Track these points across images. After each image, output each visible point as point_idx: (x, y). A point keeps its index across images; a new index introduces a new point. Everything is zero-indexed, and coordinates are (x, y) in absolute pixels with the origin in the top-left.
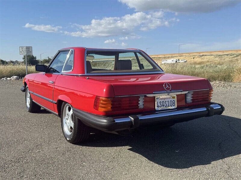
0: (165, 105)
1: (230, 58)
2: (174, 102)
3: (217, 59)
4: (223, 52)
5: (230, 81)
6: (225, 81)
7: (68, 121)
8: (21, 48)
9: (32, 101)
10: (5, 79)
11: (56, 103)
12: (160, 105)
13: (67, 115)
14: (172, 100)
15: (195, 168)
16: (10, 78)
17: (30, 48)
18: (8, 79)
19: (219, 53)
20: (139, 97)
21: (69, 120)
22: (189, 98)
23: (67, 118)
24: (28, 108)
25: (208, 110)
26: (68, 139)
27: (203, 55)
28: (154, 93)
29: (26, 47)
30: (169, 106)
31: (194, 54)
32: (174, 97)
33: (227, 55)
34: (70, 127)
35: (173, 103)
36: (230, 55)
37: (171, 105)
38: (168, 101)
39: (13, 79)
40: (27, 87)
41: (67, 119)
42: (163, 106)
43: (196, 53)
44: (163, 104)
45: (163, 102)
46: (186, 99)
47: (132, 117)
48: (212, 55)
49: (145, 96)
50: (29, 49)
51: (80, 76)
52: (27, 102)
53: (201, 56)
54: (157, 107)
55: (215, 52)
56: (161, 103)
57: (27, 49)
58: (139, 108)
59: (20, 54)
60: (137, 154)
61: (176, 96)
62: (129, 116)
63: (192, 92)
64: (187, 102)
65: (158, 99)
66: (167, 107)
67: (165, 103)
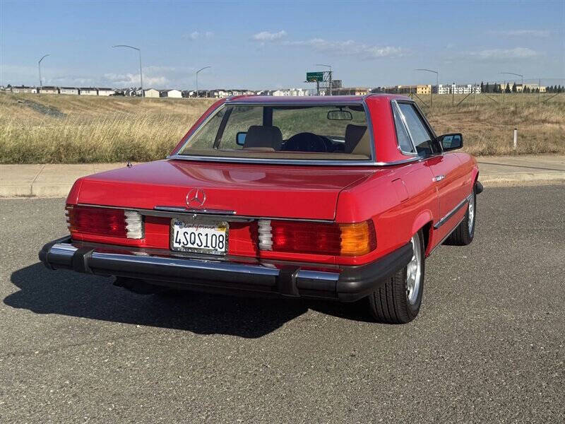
0: (197, 241)
2: (221, 239)
12: (183, 240)
14: (218, 233)
30: (207, 247)
35: (220, 242)
37: (214, 246)
38: (207, 235)
42: (193, 244)
44: (193, 239)
45: (193, 235)
56: (188, 237)
58: (128, 236)
61: (228, 226)
65: (179, 224)
66: (202, 247)
67: (197, 237)
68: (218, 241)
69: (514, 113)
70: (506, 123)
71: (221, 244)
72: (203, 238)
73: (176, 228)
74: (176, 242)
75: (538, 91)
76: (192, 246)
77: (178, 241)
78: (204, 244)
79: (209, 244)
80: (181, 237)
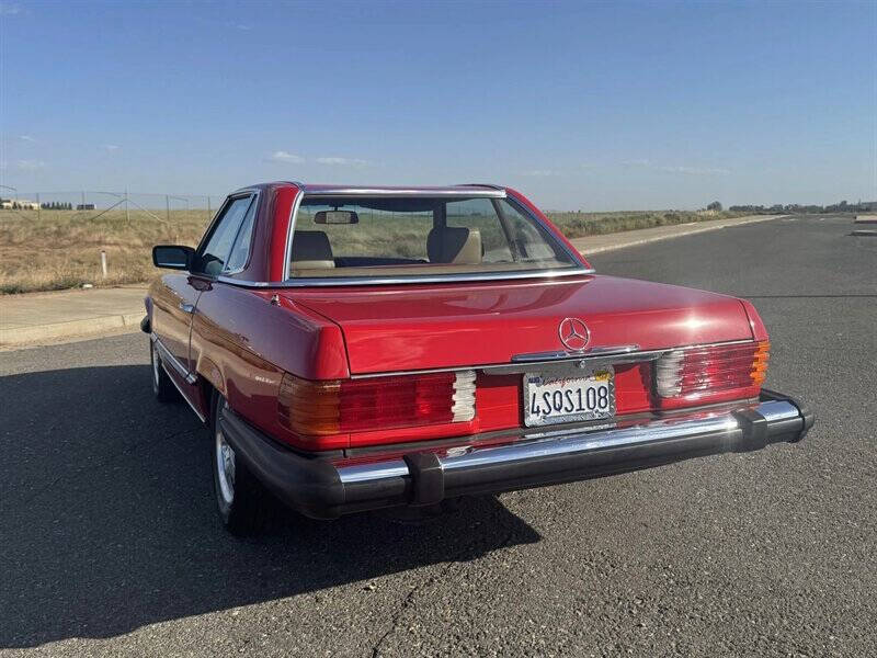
0: (566, 404)
2: (602, 393)
11: (195, 384)
12: (543, 406)
14: (597, 385)
20: (452, 378)
22: (669, 379)
28: (516, 363)
30: (581, 409)
32: (603, 376)
35: (601, 398)
37: (591, 406)
38: (579, 391)
42: (558, 409)
44: (558, 402)
45: (557, 395)
46: (654, 380)
49: (480, 374)
56: (550, 399)
58: (455, 420)
61: (612, 371)
63: (678, 354)
64: (660, 394)
65: (536, 381)
66: (574, 412)
67: (564, 398)
68: (597, 397)
69: (58, 234)
70: (51, 246)
71: (602, 401)
72: (574, 397)
73: (532, 388)
74: (533, 412)
75: (31, 208)
76: (557, 413)
77: (535, 410)
78: (576, 406)
79: (584, 406)
80: (540, 402)
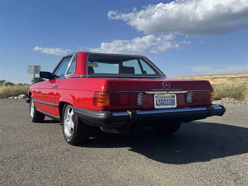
0: (164, 103)
1: (243, 81)
2: (173, 101)
3: (230, 81)
4: (236, 74)
5: (241, 99)
6: (236, 98)
7: (69, 123)
8: (29, 67)
9: (36, 110)
10: (12, 98)
11: (57, 106)
12: (159, 103)
13: (68, 117)
14: (172, 99)
15: (194, 164)
16: (17, 96)
17: (39, 67)
18: (15, 97)
19: (232, 75)
20: (137, 93)
21: (70, 121)
22: (189, 98)
23: (68, 119)
24: (32, 118)
25: (208, 109)
26: (68, 141)
27: (215, 78)
28: (153, 91)
29: (35, 66)
30: (168, 105)
31: (206, 77)
32: (173, 97)
33: (240, 78)
34: (70, 128)
36: (243, 78)
37: (171, 104)
38: (168, 100)
39: (20, 98)
40: (32, 97)
41: (68, 121)
42: (163, 104)
43: (208, 75)
44: (162, 102)
45: (162, 101)
46: (186, 98)
47: (130, 111)
48: (224, 78)
49: (144, 93)
50: (37, 68)
51: (82, 77)
52: (31, 112)
53: (214, 79)
54: (156, 105)
55: (228, 74)
56: (161, 102)
57: (35, 68)
58: (138, 105)
59: (28, 73)
60: (137, 154)
61: (175, 95)
62: (127, 111)
63: (191, 92)
64: (187, 102)
65: (157, 97)
66: (166, 105)
71: (173, 103)
72: (166, 102)
